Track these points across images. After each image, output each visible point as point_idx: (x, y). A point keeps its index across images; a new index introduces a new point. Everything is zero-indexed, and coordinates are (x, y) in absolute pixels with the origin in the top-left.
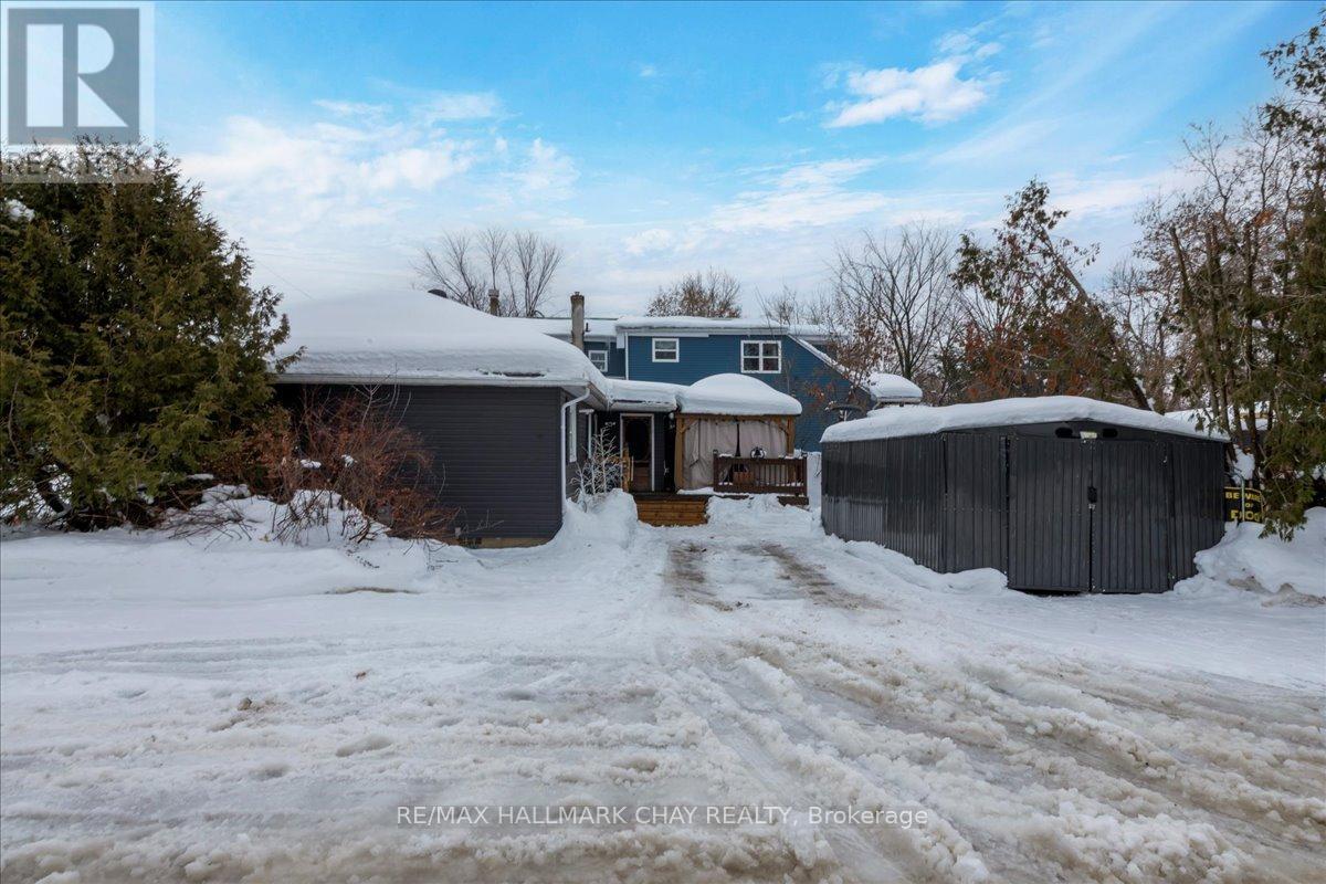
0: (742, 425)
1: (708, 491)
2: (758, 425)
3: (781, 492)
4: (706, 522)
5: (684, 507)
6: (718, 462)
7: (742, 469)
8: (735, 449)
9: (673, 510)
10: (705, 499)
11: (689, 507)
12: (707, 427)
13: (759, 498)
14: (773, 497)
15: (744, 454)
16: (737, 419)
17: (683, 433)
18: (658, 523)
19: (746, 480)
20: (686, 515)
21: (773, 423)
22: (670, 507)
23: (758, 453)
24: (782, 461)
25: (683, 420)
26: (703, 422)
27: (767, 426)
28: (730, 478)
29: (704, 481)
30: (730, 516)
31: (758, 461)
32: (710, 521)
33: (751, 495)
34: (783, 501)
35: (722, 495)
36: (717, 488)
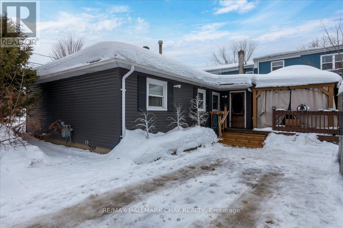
0: (293, 91)
1: (269, 129)
2: (305, 92)
3: (321, 133)
4: (262, 147)
5: (253, 137)
6: (276, 113)
7: (291, 117)
8: (288, 106)
9: (247, 138)
10: (266, 134)
11: (256, 137)
12: (270, 95)
13: (302, 136)
14: (313, 136)
15: (294, 108)
16: (289, 89)
17: (257, 98)
18: (235, 144)
19: (295, 124)
20: (252, 142)
21: (316, 89)
22: (245, 137)
23: (302, 107)
24: (321, 113)
25: (257, 92)
26: (268, 92)
27: (311, 92)
28: (284, 123)
29: (268, 124)
30: (278, 145)
31: (303, 113)
32: (264, 146)
33: (297, 133)
34: (321, 139)
35: (277, 132)
36: (275, 128)
